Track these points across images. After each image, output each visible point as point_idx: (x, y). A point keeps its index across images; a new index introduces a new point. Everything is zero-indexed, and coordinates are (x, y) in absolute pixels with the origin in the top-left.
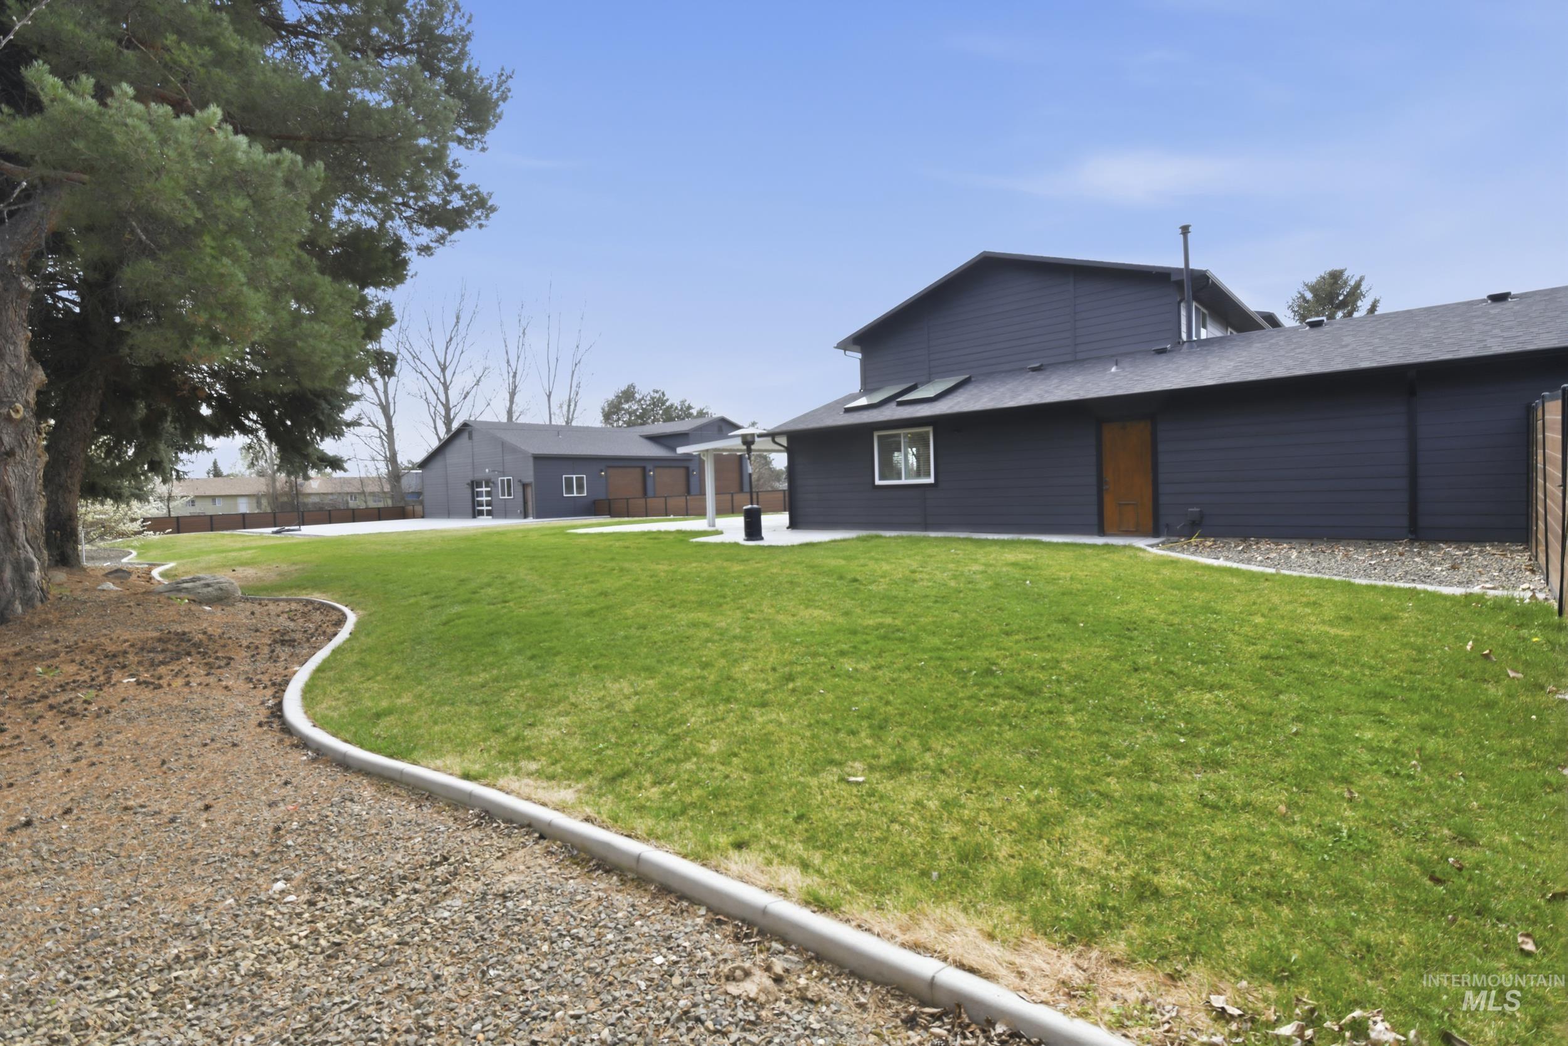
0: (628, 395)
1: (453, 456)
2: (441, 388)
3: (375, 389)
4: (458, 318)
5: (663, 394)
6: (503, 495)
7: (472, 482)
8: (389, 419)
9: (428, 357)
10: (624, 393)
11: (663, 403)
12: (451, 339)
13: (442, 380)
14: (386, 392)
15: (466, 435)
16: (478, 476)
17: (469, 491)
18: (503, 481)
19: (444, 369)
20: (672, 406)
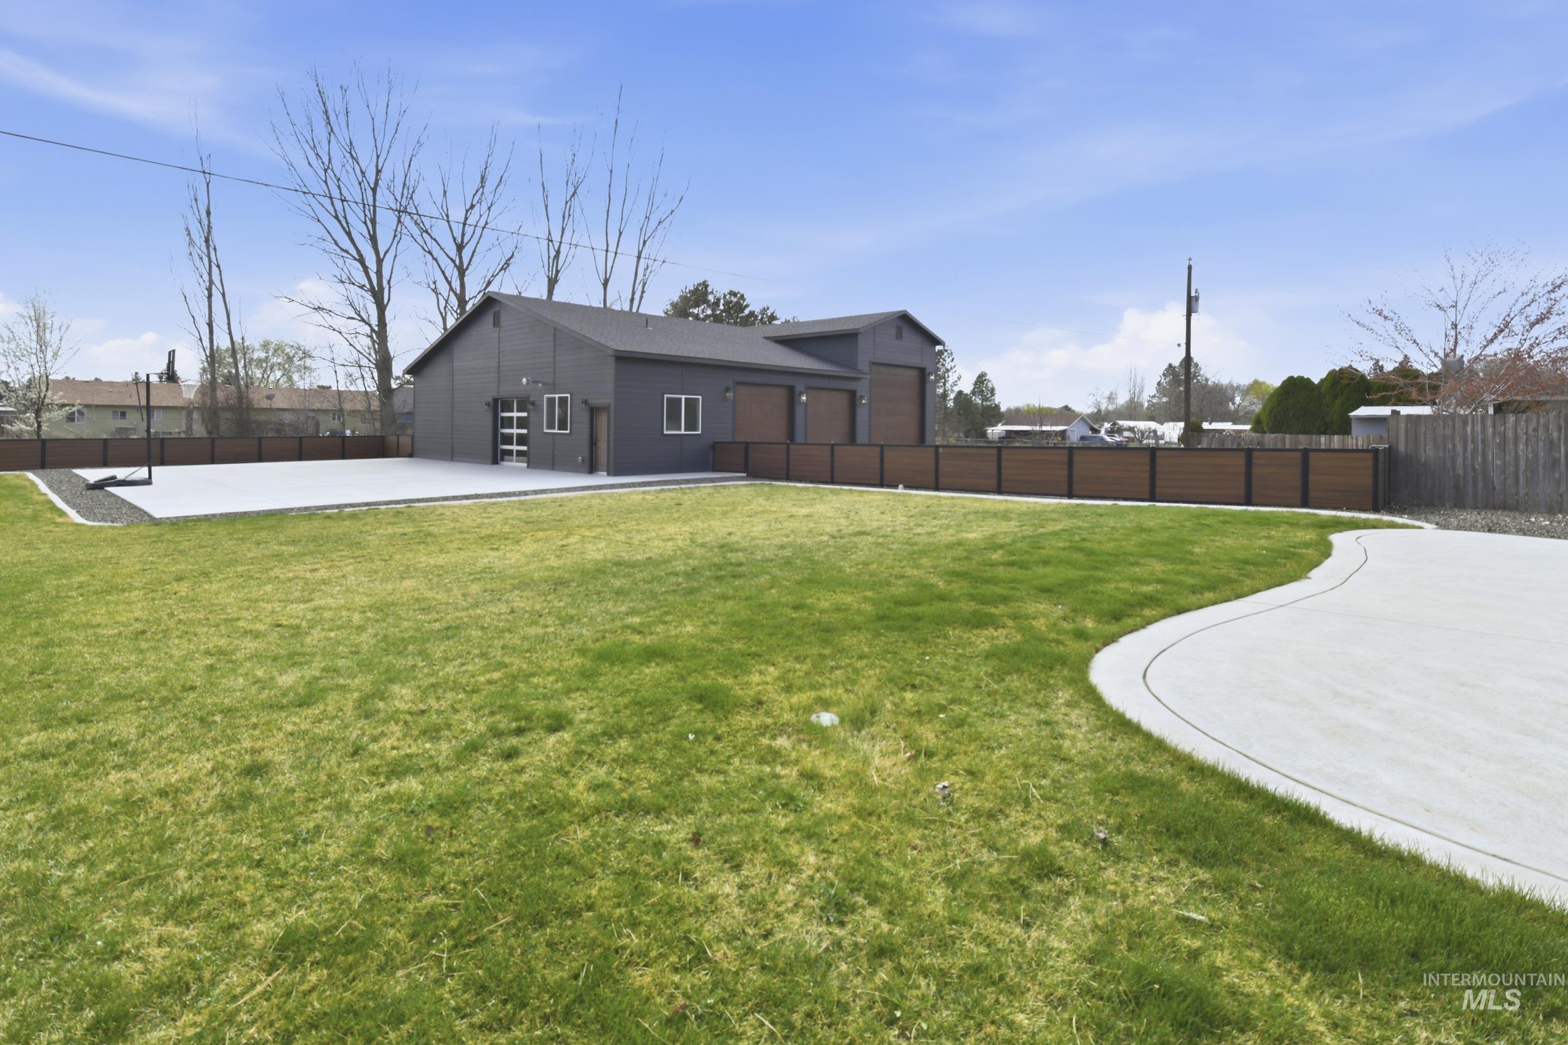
0: (699, 295)
1: (465, 356)
2: (456, 273)
3: (366, 269)
4: (483, 179)
5: (742, 296)
6: (551, 425)
7: (496, 401)
8: (381, 308)
9: (440, 230)
10: (695, 291)
11: (742, 308)
12: (472, 207)
13: (457, 262)
14: (379, 273)
15: (489, 319)
16: (506, 391)
17: (488, 417)
18: (551, 401)
19: (460, 248)
20: (752, 314)
